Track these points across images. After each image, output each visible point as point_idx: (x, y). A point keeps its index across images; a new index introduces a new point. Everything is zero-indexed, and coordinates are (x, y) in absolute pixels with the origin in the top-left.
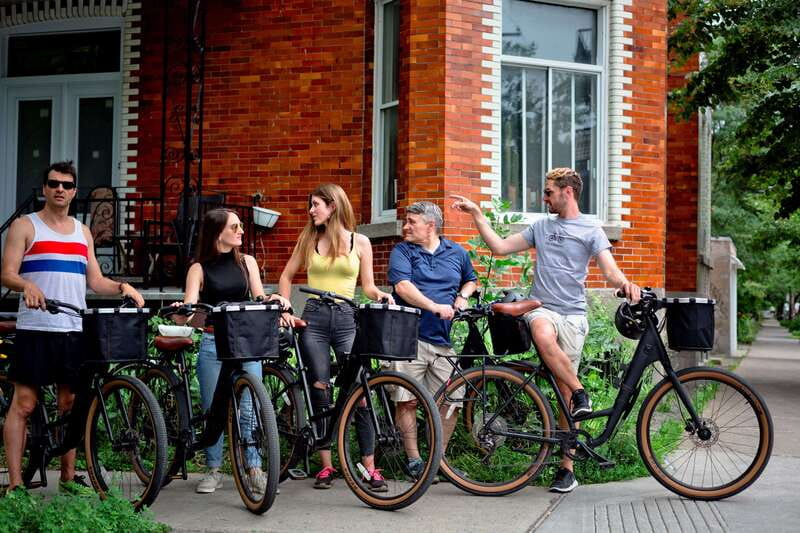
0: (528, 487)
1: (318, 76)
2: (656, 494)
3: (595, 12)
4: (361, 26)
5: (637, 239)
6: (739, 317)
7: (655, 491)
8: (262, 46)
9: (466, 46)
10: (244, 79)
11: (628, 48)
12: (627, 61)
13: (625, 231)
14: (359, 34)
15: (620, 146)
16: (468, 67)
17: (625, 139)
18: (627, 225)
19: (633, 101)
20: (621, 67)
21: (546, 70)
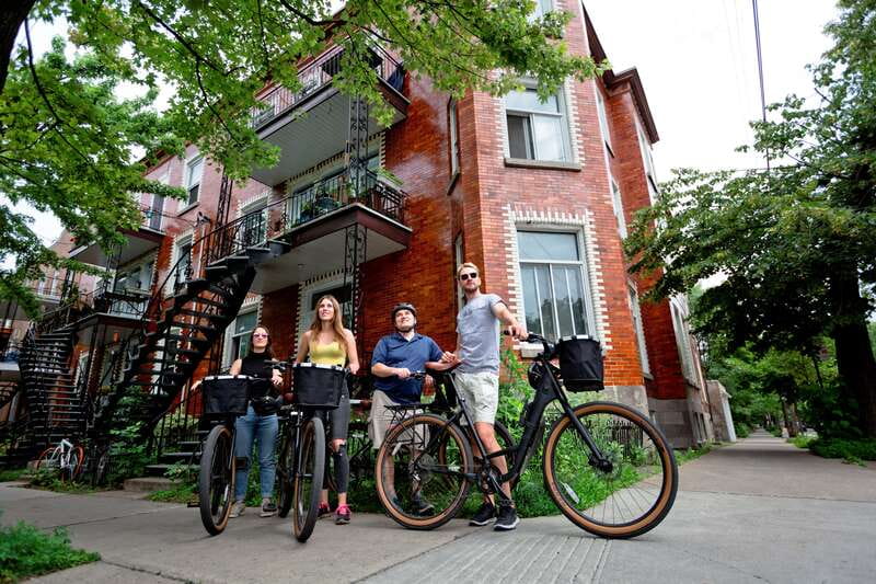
0: (452, 521)
1: (432, 287)
2: (565, 530)
3: (575, 234)
4: (451, 259)
5: (619, 356)
6: (735, 424)
7: (564, 527)
8: (407, 277)
9: (496, 255)
10: (400, 295)
11: (596, 249)
12: (596, 256)
13: (611, 351)
14: (449, 263)
15: (599, 303)
16: (499, 265)
17: (601, 298)
18: (611, 347)
19: (603, 277)
20: (593, 260)
21: (548, 265)
